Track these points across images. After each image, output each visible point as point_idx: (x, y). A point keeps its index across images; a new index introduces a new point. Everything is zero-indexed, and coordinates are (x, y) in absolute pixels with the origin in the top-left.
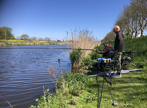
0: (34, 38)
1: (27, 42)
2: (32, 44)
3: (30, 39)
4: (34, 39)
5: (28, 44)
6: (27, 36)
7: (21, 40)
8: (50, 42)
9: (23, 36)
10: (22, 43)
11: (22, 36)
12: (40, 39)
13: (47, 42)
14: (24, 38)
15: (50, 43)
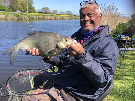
2: (53, 18)
5: (49, 17)
6: (47, 9)
7: (42, 14)
10: (43, 17)
11: (43, 9)
12: (61, 12)
13: (68, 17)
14: (45, 11)
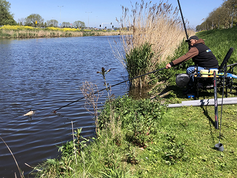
0: (52, 21)
1: (38, 30)
2: (48, 33)
3: (44, 23)
4: (53, 23)
6: (37, 17)
7: (27, 27)
8: (85, 30)
9: (31, 17)
10: (28, 32)
11: (29, 17)
12: (64, 23)
13: (78, 31)
14: (34, 21)
15: (85, 32)
